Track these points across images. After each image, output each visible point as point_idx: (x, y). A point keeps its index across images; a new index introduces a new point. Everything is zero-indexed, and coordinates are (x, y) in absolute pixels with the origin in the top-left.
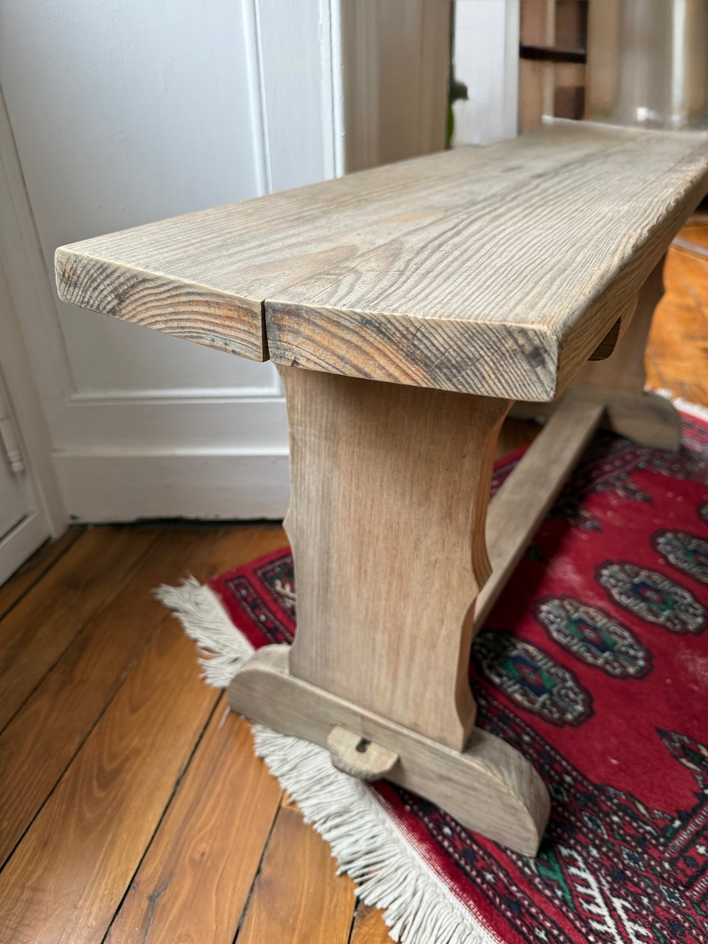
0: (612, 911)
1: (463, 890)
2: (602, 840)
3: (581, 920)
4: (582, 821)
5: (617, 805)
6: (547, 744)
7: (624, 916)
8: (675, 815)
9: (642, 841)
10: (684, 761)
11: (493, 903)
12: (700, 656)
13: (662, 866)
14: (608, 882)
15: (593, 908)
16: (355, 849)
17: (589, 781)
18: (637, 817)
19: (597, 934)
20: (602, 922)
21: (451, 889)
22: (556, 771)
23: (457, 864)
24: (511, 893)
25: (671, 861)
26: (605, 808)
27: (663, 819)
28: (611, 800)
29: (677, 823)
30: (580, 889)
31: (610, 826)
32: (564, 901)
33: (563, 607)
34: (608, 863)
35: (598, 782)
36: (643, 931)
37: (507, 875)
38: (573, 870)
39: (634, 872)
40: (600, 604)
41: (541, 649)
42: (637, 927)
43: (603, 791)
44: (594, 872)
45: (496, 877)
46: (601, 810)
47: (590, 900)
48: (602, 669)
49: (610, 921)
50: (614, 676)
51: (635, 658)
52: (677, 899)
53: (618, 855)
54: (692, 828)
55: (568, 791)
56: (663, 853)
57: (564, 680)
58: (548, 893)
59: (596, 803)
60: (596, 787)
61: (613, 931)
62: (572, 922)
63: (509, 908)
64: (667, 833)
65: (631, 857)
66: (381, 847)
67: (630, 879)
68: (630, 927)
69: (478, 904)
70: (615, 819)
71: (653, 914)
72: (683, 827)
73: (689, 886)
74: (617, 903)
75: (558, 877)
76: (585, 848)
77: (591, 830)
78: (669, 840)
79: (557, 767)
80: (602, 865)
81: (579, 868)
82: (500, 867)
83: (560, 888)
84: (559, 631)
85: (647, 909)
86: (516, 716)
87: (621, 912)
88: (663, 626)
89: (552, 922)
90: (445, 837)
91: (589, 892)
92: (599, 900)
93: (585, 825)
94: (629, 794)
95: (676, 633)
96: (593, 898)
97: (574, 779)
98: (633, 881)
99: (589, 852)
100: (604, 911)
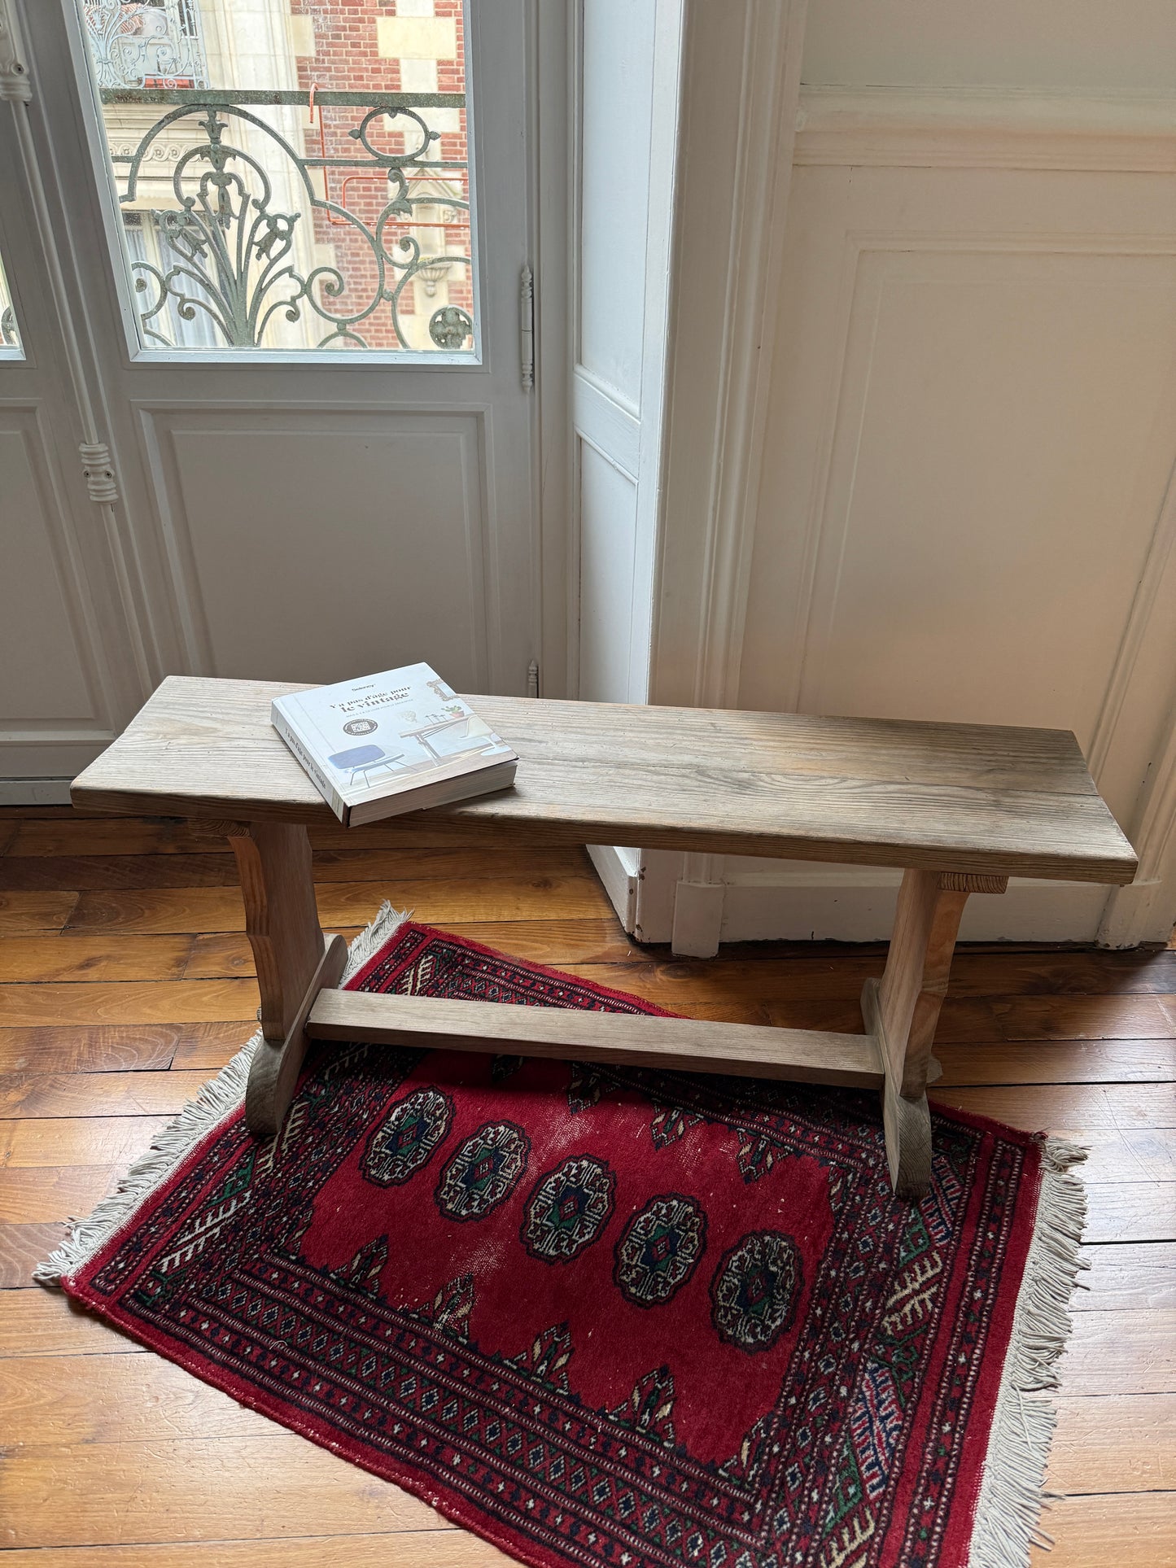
0: (211, 1228)
1: (202, 1148)
2: (263, 1214)
3: (200, 1213)
4: (275, 1198)
5: (298, 1219)
6: (339, 1164)
7: (208, 1236)
8: (300, 1255)
9: (271, 1238)
10: (359, 1256)
11: (198, 1165)
12: (498, 1259)
13: (254, 1254)
14: (230, 1223)
15: (209, 1218)
16: (214, 1088)
17: (313, 1197)
18: (291, 1232)
19: (192, 1225)
20: (201, 1226)
21: (200, 1142)
22: (314, 1175)
23: (219, 1140)
24: (208, 1172)
25: (260, 1259)
26: (292, 1211)
27: (295, 1248)
28: (301, 1213)
29: (294, 1258)
30: (221, 1209)
31: (278, 1216)
32: (210, 1201)
33: (513, 1141)
34: (245, 1220)
35: (315, 1202)
36: (201, 1248)
37: (220, 1167)
38: (234, 1203)
39: (245, 1236)
40: (533, 1169)
41: (443, 1138)
42: (202, 1243)
43: (307, 1207)
44: (235, 1213)
45: (216, 1162)
46: (291, 1208)
47: (216, 1215)
48: (441, 1183)
49: (203, 1229)
50: (436, 1195)
51: (468, 1206)
52: (230, 1265)
53: (253, 1225)
54: (292, 1267)
55: (299, 1185)
56: (265, 1252)
57: (414, 1161)
58: (214, 1192)
59: (293, 1205)
60: (310, 1201)
61: (197, 1232)
62: (197, 1209)
63: (196, 1175)
64: (283, 1253)
65: (254, 1233)
66: (221, 1101)
67: (237, 1235)
68: (203, 1239)
69: (195, 1158)
70: (285, 1219)
71: (214, 1252)
72: (292, 1262)
73: (242, 1272)
74: (216, 1230)
75: (227, 1195)
76: (254, 1205)
77: (270, 1204)
78: (276, 1255)
79: (319, 1175)
80: (243, 1217)
81: (237, 1205)
82: (224, 1163)
83: (219, 1198)
84: (476, 1145)
85: (216, 1247)
86: (358, 1139)
87: (211, 1233)
88: (526, 1223)
89: (193, 1199)
90: (239, 1128)
91: (221, 1213)
92: (216, 1221)
93: (272, 1202)
94: (309, 1225)
95: (522, 1234)
96: (217, 1217)
97: (312, 1187)
98: (235, 1237)
99: (251, 1208)
100: (209, 1224)
